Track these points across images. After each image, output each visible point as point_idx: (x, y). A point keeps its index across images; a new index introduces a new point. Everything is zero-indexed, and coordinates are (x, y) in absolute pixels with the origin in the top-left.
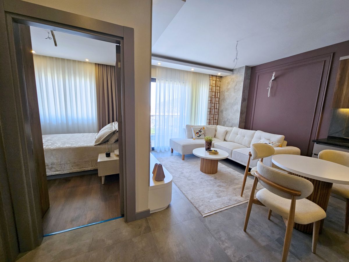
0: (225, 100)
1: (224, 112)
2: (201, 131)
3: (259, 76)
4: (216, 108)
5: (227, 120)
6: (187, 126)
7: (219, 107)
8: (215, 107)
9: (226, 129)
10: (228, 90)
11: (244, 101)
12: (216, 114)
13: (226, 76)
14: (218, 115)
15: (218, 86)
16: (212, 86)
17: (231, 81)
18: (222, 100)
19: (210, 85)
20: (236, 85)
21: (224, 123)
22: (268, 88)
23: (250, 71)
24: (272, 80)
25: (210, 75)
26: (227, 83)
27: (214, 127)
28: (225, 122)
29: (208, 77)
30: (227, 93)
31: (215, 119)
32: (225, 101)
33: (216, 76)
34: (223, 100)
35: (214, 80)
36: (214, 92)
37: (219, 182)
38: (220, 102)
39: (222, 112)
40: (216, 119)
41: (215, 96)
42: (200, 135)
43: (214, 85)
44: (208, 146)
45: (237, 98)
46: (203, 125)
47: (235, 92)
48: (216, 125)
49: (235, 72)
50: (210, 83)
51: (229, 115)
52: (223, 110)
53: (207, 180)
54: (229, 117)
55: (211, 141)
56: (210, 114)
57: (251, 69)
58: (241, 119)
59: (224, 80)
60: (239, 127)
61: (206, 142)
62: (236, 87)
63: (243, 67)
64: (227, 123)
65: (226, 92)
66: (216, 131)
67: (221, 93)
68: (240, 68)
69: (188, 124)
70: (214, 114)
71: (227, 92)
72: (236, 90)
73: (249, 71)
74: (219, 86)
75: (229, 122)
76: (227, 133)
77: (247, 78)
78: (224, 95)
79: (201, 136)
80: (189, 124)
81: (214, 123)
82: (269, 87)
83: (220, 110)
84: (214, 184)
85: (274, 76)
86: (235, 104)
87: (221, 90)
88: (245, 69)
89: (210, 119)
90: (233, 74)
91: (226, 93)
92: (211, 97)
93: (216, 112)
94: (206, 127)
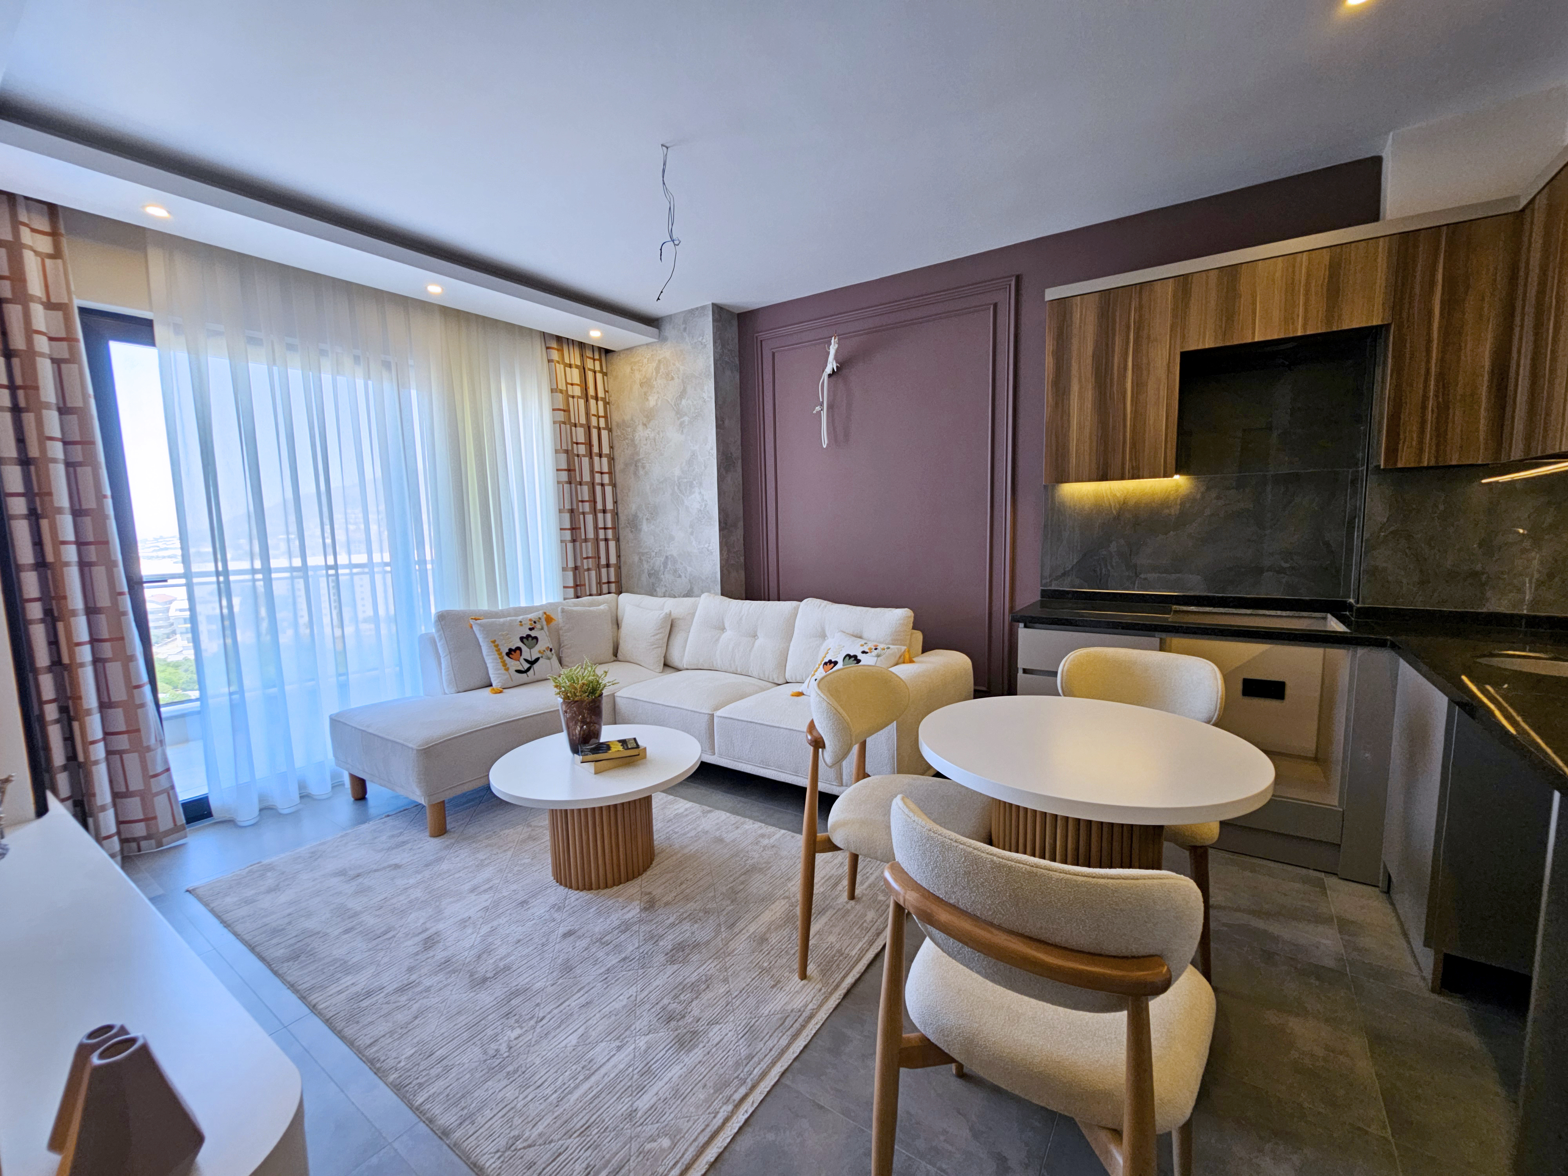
0: (644, 468)
1: (645, 527)
2: (536, 638)
3: (773, 354)
4: (599, 506)
5: (665, 564)
6: (443, 618)
7: (615, 503)
8: (595, 502)
9: (666, 611)
10: (647, 417)
11: (727, 471)
12: (606, 540)
13: (630, 349)
14: (618, 540)
15: (596, 398)
16: (568, 397)
17: (657, 372)
18: (626, 465)
19: (552, 391)
20: (683, 394)
21: (652, 580)
22: (818, 408)
23: (735, 328)
24: (830, 376)
25: (544, 336)
26: (641, 385)
27: (602, 607)
28: (653, 574)
29: (538, 347)
30: (648, 432)
31: (603, 561)
32: (641, 472)
33: (582, 346)
34: (632, 468)
35: (570, 366)
36: (582, 426)
37: (673, 925)
38: (619, 478)
39: (634, 524)
40: (608, 566)
41: (590, 444)
42: (532, 663)
43: (577, 391)
44: (584, 722)
45: (694, 455)
46: (544, 602)
47: (682, 425)
48: (612, 596)
49: (669, 330)
50: (553, 376)
51: (672, 538)
52: (635, 516)
53: (601, 941)
54: (673, 550)
55: (593, 691)
56: (574, 541)
57: (735, 323)
58: (725, 556)
59: (622, 368)
60: (722, 594)
61: (571, 701)
62: (684, 402)
63: (703, 308)
64: (667, 577)
65: (640, 428)
66: (617, 624)
67: (616, 432)
68: (692, 312)
69: (448, 608)
70: (597, 539)
71: (644, 425)
72: (686, 419)
73: (733, 332)
74: (604, 399)
75: (675, 571)
76: (671, 627)
77: (727, 363)
78: (633, 440)
79: (535, 666)
80: (457, 605)
81: (599, 583)
82: (822, 404)
83: (622, 518)
84: (648, 947)
85: (836, 358)
86: (691, 485)
87: (616, 417)
88: (714, 321)
89: (576, 568)
90: (662, 339)
91: (641, 433)
92: (567, 452)
93: (605, 528)
94: (563, 611)
